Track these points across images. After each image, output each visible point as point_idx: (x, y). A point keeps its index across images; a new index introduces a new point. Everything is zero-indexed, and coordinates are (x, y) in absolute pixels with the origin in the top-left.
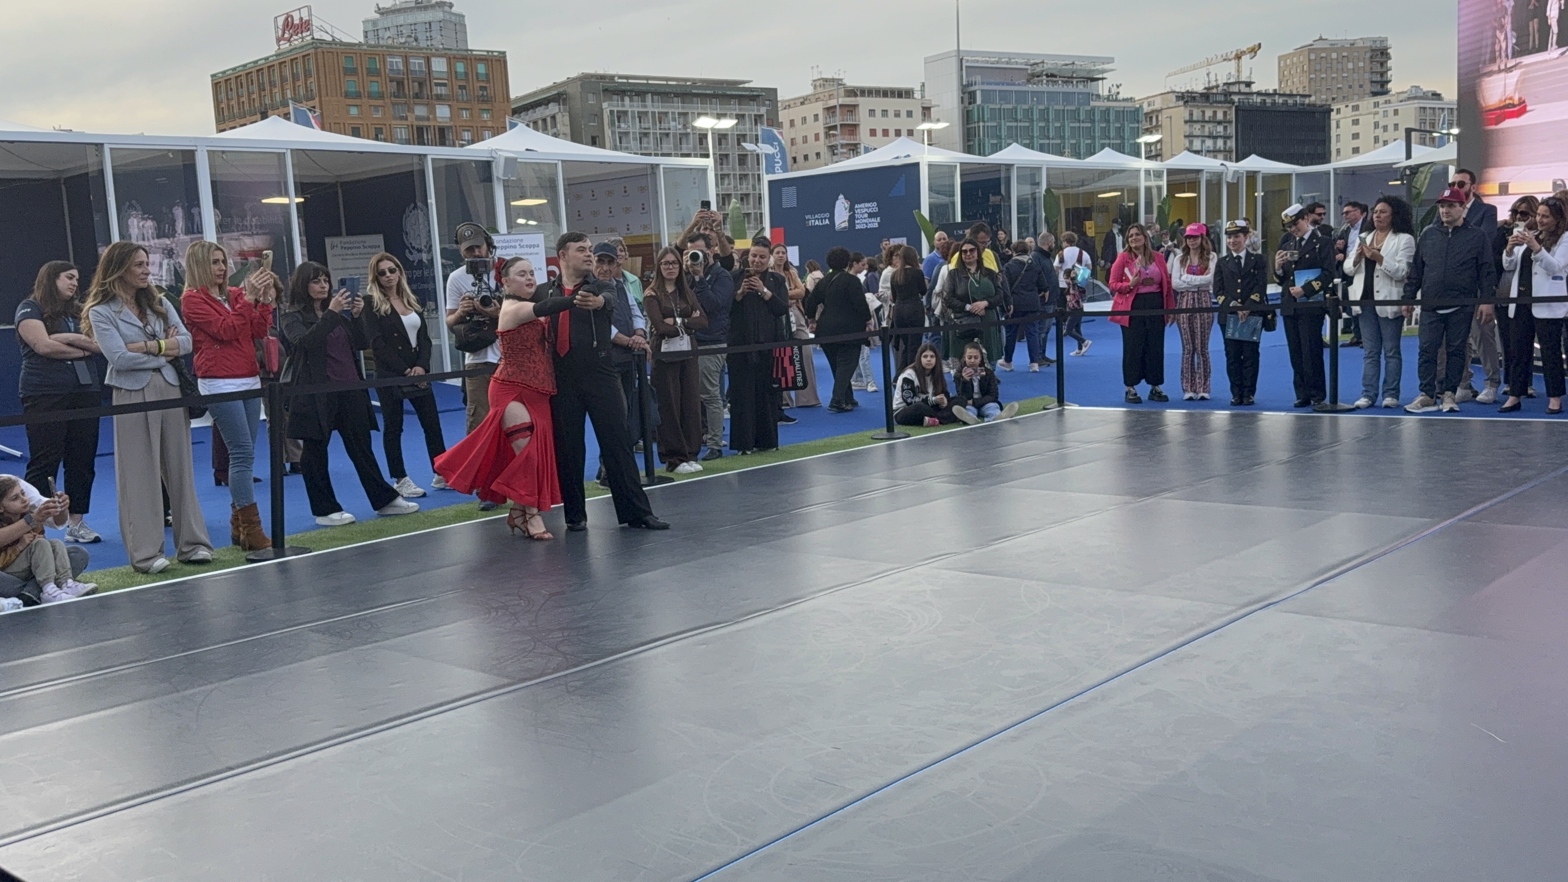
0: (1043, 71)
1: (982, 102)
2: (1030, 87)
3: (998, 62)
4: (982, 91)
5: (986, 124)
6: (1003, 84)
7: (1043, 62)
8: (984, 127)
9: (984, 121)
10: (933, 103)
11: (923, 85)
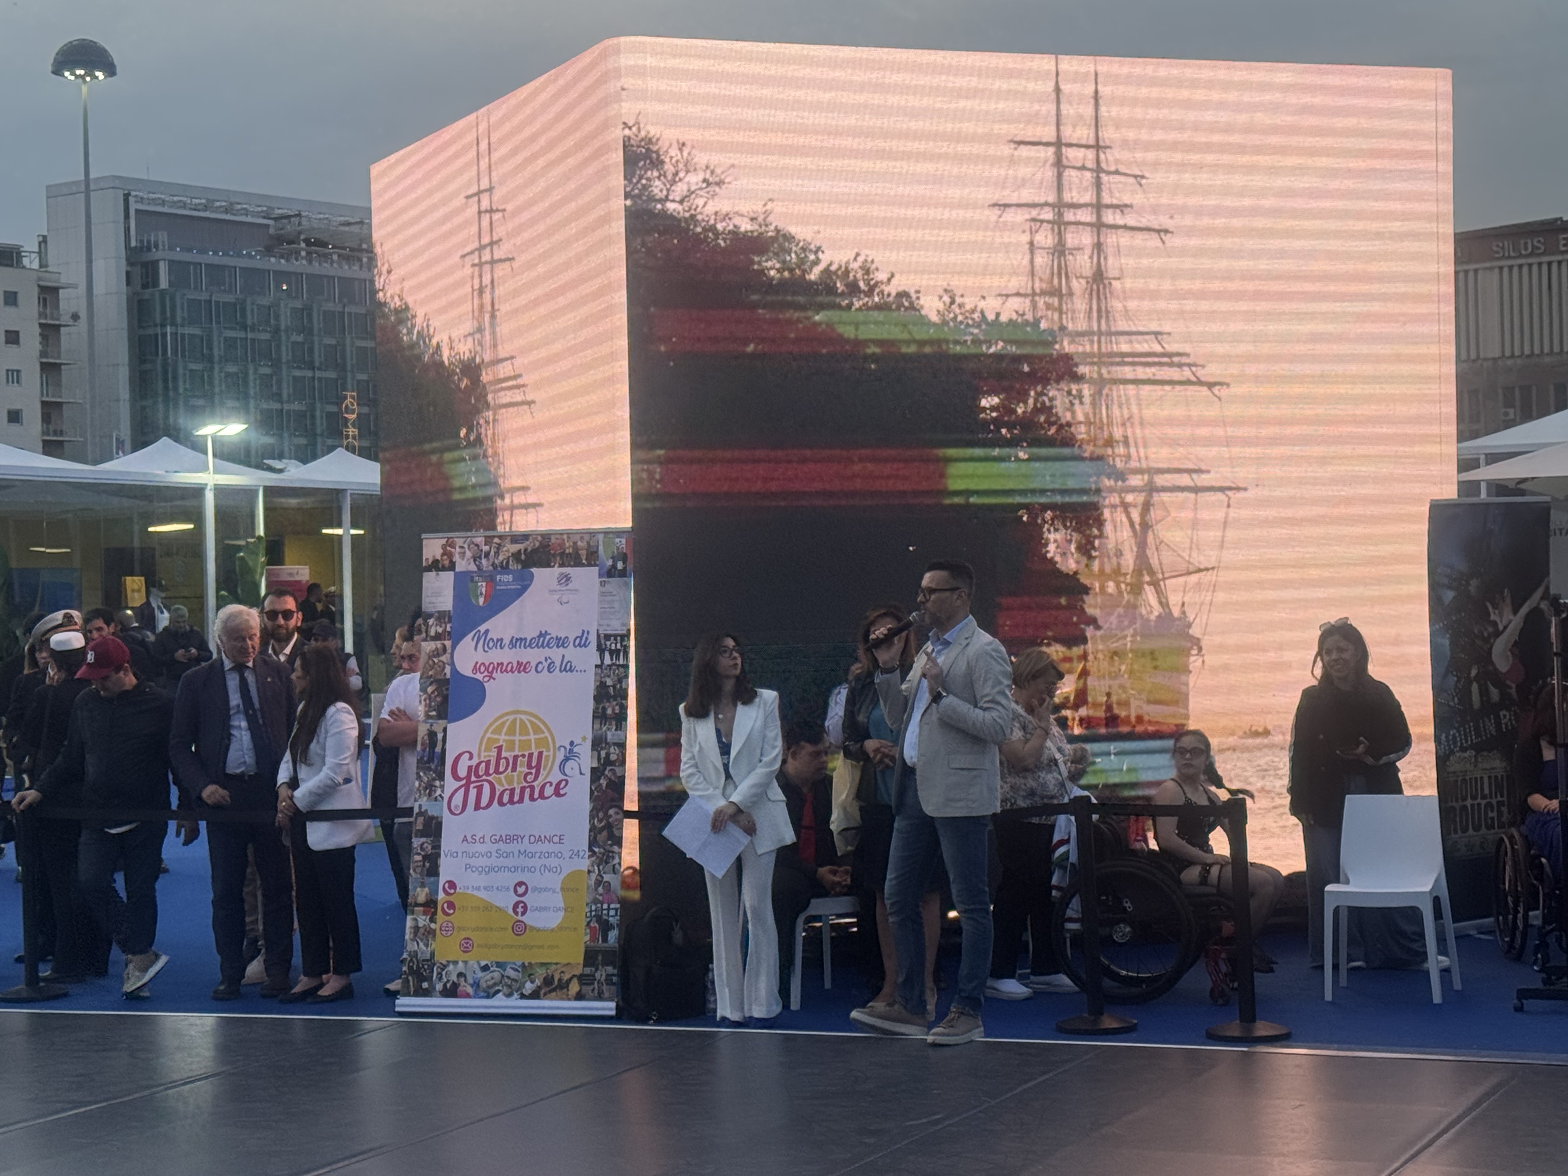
0: (300, 233)
1: (171, 284)
2: (273, 263)
3: (206, 208)
4: (171, 263)
5: (180, 330)
6: (216, 253)
7: (299, 215)
8: (174, 335)
9: (173, 324)
10: (64, 280)
11: (44, 241)
